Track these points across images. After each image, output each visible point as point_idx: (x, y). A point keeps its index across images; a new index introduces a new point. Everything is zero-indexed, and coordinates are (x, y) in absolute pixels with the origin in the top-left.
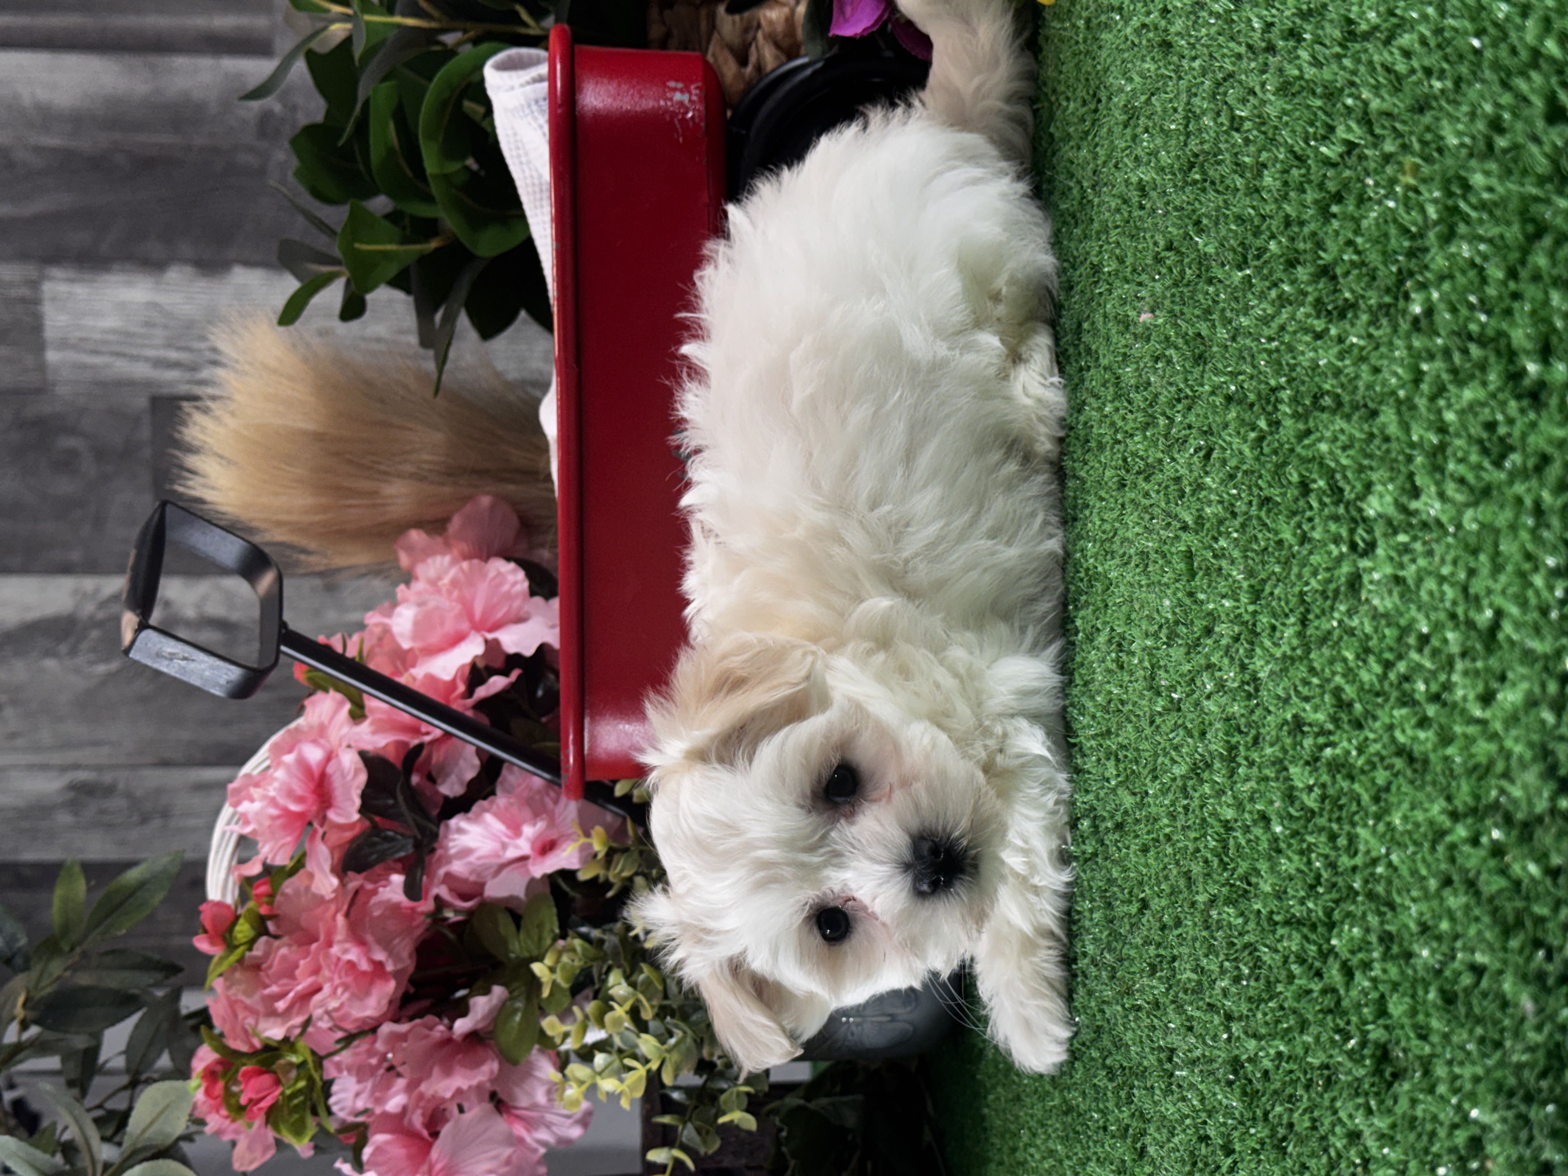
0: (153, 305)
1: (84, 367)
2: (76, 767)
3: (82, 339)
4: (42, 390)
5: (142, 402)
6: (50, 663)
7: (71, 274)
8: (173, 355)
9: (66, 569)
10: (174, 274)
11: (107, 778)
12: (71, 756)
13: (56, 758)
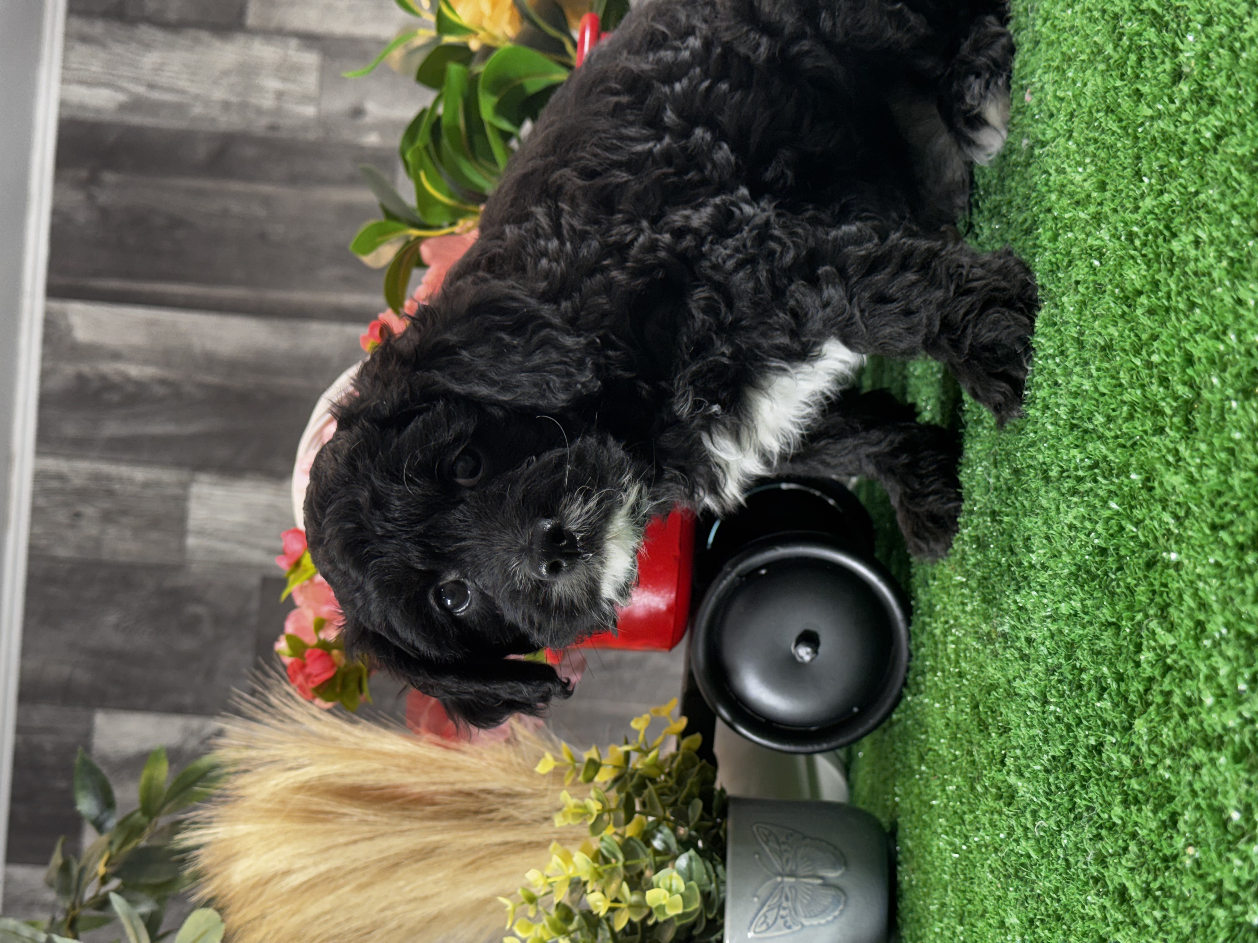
1: (215, 551)
3: (216, 530)
5: (254, 581)
7: (215, 479)
9: (179, 710)
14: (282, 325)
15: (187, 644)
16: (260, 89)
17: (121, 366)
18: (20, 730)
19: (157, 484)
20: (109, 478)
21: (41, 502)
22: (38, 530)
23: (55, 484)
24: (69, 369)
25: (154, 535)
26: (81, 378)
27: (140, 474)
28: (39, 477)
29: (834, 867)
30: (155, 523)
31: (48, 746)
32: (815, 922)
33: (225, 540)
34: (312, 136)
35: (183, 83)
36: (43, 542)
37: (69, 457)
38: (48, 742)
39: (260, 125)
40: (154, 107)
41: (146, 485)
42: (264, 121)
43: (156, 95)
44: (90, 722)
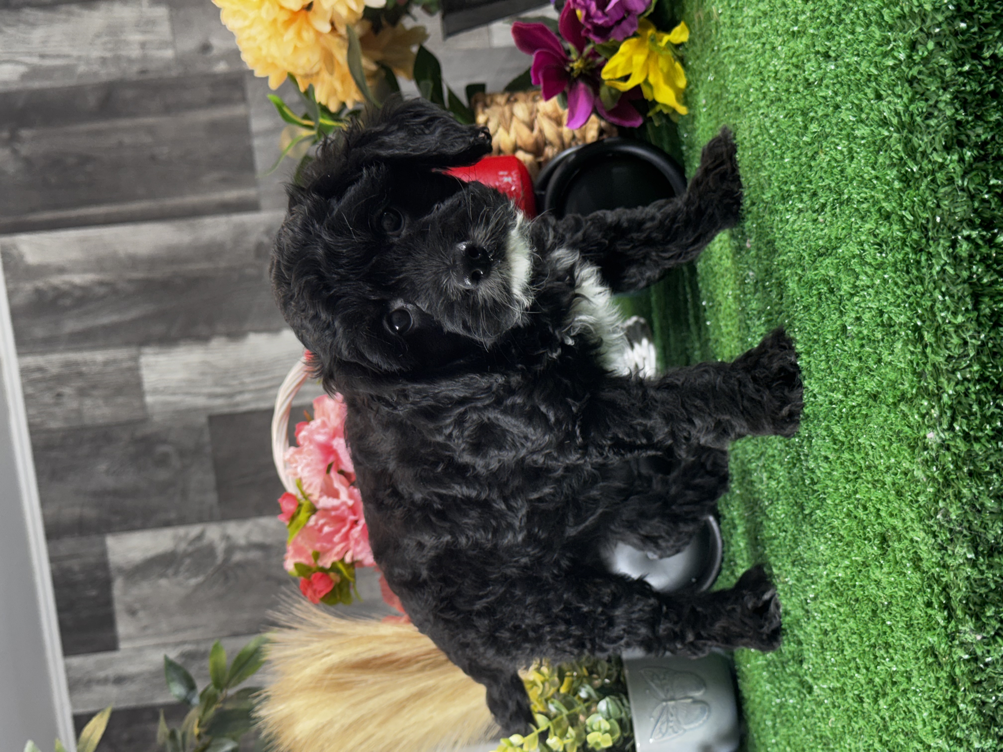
0: (205, 363)
1: (168, 403)
2: (184, 643)
3: (165, 387)
4: (145, 420)
5: (203, 420)
6: (163, 582)
7: (157, 350)
8: (219, 390)
9: (167, 524)
10: (216, 343)
11: (202, 648)
12: (180, 637)
13: (172, 639)
14: (182, 224)
15: (163, 475)
16: (127, 43)
17: (67, 278)
18: (52, 560)
19: (115, 361)
20: (76, 363)
21: (30, 390)
22: (33, 412)
23: (37, 375)
24: (28, 287)
25: (120, 400)
26: (38, 292)
27: (100, 356)
28: (24, 372)
29: (698, 689)
30: (119, 390)
31: (76, 568)
32: (692, 726)
33: (174, 394)
34: (174, 73)
35: (66, 50)
36: (38, 420)
37: (43, 353)
38: (75, 565)
39: (133, 71)
40: (48, 72)
41: (106, 363)
42: (135, 68)
43: (48, 63)
44: (103, 544)
